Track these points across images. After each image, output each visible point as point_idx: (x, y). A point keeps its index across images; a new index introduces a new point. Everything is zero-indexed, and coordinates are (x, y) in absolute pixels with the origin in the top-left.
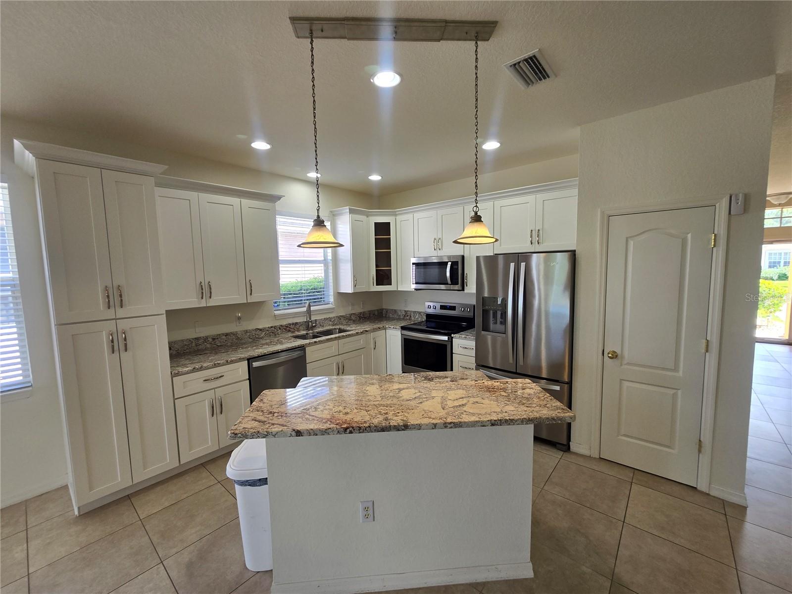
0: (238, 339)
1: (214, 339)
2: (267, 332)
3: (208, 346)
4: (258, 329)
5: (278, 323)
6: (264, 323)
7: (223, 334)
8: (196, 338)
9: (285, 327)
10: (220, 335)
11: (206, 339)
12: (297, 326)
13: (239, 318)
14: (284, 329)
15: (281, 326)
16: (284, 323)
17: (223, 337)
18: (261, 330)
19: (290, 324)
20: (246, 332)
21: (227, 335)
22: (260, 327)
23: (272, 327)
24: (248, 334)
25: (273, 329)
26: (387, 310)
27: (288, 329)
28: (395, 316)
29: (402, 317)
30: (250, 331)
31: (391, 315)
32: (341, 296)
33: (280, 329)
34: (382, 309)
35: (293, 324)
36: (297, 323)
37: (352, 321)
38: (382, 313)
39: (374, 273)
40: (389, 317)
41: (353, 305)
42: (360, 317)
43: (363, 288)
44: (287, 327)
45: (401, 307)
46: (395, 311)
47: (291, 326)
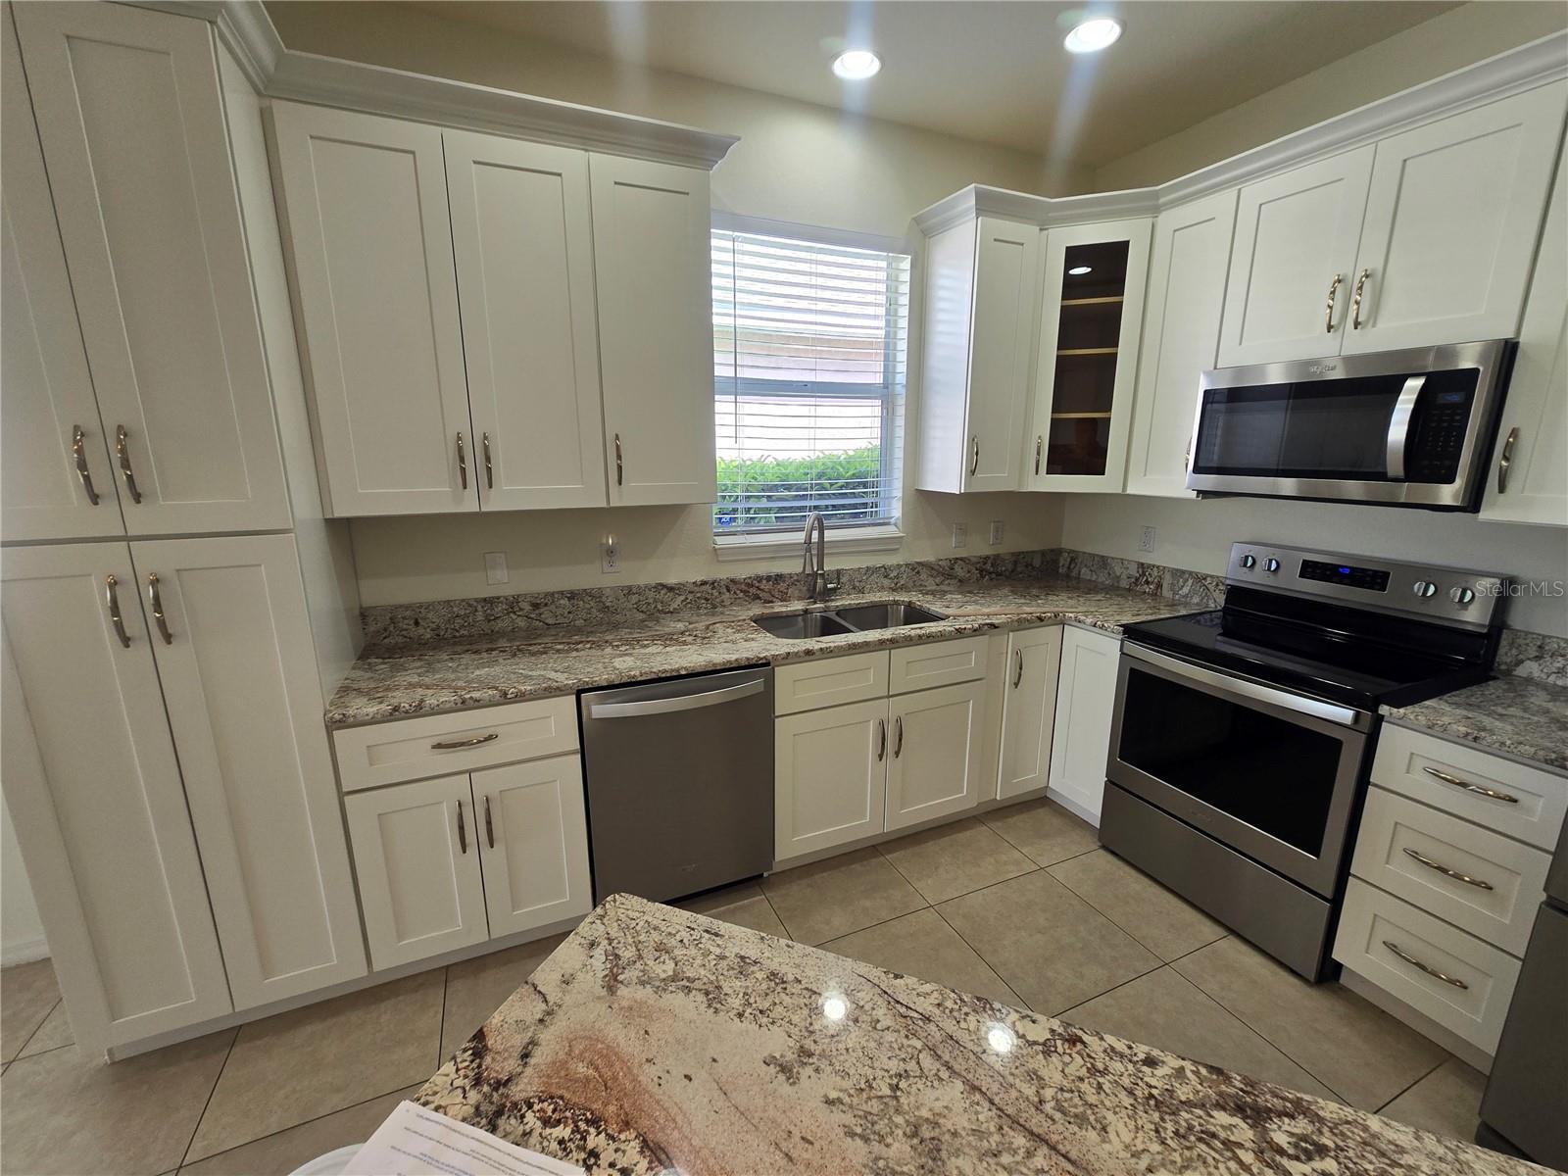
0: (605, 609)
1: (536, 606)
2: (690, 597)
3: (521, 623)
4: (663, 586)
5: (723, 573)
6: (683, 570)
7: (562, 593)
8: (485, 600)
9: (743, 587)
10: (553, 594)
11: (513, 604)
12: (782, 586)
13: (610, 552)
14: (741, 591)
15: (732, 581)
16: (743, 572)
17: (562, 602)
18: (671, 589)
19: (759, 579)
20: (629, 591)
21: (572, 596)
22: (672, 580)
23: (704, 583)
24: (634, 598)
25: (707, 587)
26: (1074, 557)
27: (752, 590)
28: (1102, 578)
29: (1124, 584)
30: (640, 591)
31: (1086, 574)
32: (928, 503)
33: (728, 591)
34: (1059, 552)
35: (768, 578)
36: (779, 578)
37: (953, 582)
38: (1055, 562)
39: (1043, 430)
40: (1078, 578)
41: (963, 531)
42: (981, 571)
43: (998, 479)
44: (748, 585)
45: (1128, 550)
46: (1103, 562)
47: (764, 585)
